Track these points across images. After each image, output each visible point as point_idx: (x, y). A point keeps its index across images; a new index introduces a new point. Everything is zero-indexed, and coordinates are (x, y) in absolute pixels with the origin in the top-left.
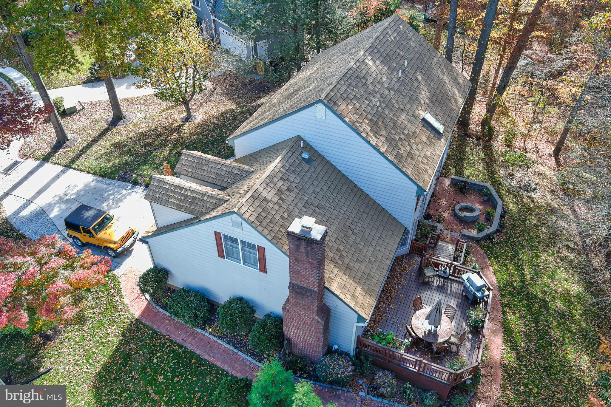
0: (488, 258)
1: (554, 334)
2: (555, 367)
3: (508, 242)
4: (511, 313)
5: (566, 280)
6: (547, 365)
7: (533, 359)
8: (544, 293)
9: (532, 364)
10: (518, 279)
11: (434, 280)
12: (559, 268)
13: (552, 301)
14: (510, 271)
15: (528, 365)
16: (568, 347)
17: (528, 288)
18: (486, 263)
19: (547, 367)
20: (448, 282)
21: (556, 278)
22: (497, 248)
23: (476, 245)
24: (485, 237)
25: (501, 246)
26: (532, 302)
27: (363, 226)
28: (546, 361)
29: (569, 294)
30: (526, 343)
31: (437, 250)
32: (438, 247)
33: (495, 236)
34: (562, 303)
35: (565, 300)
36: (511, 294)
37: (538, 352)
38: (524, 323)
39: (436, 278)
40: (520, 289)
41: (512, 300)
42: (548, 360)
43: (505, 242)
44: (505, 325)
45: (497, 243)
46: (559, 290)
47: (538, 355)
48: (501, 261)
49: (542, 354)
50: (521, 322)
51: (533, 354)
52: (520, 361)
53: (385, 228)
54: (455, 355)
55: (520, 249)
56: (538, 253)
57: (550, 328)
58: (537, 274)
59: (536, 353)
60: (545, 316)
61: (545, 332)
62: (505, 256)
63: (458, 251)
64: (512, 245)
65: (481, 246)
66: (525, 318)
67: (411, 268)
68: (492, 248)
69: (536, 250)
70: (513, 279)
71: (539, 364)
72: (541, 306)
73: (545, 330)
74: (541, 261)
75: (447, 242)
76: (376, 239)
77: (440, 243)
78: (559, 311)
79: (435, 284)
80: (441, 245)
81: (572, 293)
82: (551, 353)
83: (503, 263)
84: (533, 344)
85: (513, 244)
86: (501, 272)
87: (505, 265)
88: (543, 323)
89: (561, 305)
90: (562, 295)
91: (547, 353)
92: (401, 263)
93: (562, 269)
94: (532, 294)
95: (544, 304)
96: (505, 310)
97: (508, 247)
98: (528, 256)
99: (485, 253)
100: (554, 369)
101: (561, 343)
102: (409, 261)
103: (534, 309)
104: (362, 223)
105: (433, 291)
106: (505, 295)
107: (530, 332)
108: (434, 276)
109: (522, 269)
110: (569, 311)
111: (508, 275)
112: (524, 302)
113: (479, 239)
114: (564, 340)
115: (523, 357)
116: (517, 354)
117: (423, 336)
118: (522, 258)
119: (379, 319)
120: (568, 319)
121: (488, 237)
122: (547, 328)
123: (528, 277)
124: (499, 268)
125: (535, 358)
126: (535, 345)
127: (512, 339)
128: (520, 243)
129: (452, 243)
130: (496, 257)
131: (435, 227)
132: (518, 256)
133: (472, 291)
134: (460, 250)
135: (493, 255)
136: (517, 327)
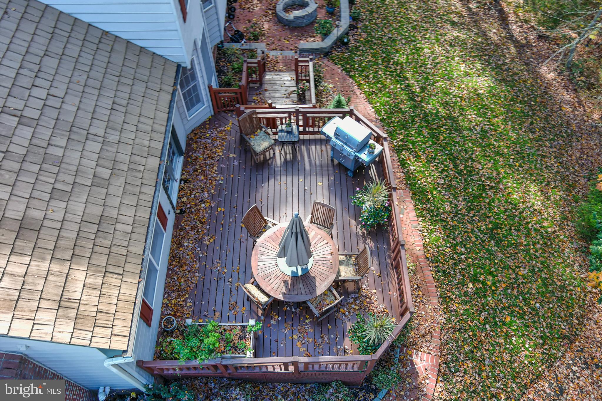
0: (351, 76)
1: (483, 169)
2: (501, 224)
3: (372, 41)
4: (413, 160)
5: (468, 75)
6: (490, 226)
7: (469, 226)
8: (446, 105)
9: (471, 235)
10: (403, 96)
11: (274, 154)
12: (453, 59)
13: (462, 114)
14: (390, 88)
15: (466, 240)
16: (508, 182)
17: (422, 106)
18: (349, 86)
19: (492, 230)
20: (300, 150)
21: (453, 75)
22: (359, 56)
23: (325, 61)
24: (335, 43)
25: (363, 50)
26: (435, 127)
27: (53, 91)
28: (487, 220)
29: (478, 95)
30: (451, 203)
31: (266, 90)
32: (266, 85)
33: (350, 37)
34: (475, 112)
35: (477, 106)
36: (403, 126)
37: (472, 209)
38: (437, 169)
39: (277, 149)
40: (413, 112)
41: (408, 136)
42: (489, 217)
43: (368, 42)
44: (410, 184)
45: (357, 48)
46: (465, 94)
47: (474, 215)
48: (371, 76)
49: (479, 212)
50: (432, 168)
51: (466, 218)
52: (454, 239)
53: (123, 80)
54: (355, 299)
55: (391, 46)
56: (418, 45)
57: (473, 161)
58: (427, 78)
59: (469, 213)
60: (461, 144)
61: (470, 171)
62: (374, 65)
63: (302, 80)
64: (378, 44)
65: (334, 60)
66: (434, 159)
67: (225, 144)
68: (350, 58)
69: (415, 41)
70: (396, 99)
71: (480, 230)
72: (450, 129)
73: (469, 167)
74: (426, 56)
75: (280, 71)
76: (103, 113)
77: (268, 76)
78: (476, 127)
79: (279, 160)
80: (270, 81)
81: (482, 91)
82: (489, 204)
83: (375, 77)
84: (461, 199)
85: (379, 42)
86: (376, 95)
87: (379, 81)
88: (462, 157)
89: (475, 116)
90: (472, 100)
91: (485, 206)
92: (203, 141)
93: (457, 59)
94: (432, 114)
95: (453, 125)
96: (403, 157)
97: (373, 49)
98: (406, 55)
99: (344, 70)
100: (501, 229)
101: (496, 179)
102: (218, 132)
103: (442, 138)
104: (47, 84)
105: (279, 177)
106: (394, 131)
107: (450, 180)
108: (271, 146)
109: (405, 77)
110: (488, 121)
111: (387, 95)
112: (425, 132)
113: (327, 50)
114: (499, 173)
115: (454, 228)
116: (445, 227)
117: (284, 294)
118: (398, 60)
119: (186, 283)
120: (492, 135)
121: (341, 42)
122: (470, 162)
123: (417, 88)
124: (372, 88)
125: (471, 222)
126: (464, 200)
127: (429, 205)
128: (390, 37)
129: (288, 70)
130: (361, 71)
131: (252, 50)
132: (393, 59)
133: (350, 154)
134: (304, 78)
135: (357, 70)
136: (429, 180)
